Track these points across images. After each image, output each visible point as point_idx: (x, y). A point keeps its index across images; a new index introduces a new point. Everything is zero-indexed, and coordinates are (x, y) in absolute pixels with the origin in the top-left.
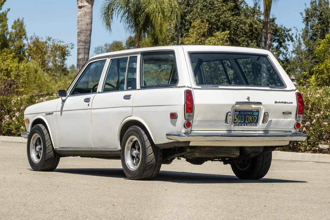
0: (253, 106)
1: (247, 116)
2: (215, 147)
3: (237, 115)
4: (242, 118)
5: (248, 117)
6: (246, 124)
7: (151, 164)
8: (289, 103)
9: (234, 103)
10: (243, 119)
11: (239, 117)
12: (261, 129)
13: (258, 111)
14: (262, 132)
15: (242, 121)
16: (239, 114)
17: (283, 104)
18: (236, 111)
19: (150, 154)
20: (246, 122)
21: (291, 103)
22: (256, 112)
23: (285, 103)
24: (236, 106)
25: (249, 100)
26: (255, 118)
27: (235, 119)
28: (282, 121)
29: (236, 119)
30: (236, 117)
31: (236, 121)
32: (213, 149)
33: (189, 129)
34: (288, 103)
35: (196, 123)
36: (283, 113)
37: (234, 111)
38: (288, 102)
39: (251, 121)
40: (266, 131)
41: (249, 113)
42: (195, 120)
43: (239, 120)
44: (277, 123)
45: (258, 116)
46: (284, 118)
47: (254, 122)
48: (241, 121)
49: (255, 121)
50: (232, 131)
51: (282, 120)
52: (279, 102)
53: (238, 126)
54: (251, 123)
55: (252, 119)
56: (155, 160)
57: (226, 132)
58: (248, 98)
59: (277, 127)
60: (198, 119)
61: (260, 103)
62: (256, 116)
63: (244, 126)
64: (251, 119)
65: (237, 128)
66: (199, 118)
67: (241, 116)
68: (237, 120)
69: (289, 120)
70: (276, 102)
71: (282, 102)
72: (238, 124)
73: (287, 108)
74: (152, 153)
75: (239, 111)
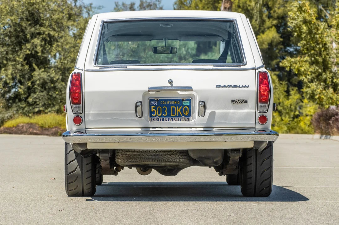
0: (180, 93)
1: (172, 107)
2: (139, 151)
3: (154, 106)
4: (164, 109)
5: (174, 109)
6: (170, 119)
7: (74, 175)
8: (243, 87)
9: (147, 89)
10: (166, 111)
11: (159, 109)
12: (198, 124)
13: (189, 100)
14: (202, 129)
15: (165, 114)
16: (159, 105)
17: (231, 88)
18: (151, 100)
19: (72, 161)
20: (172, 115)
21: (245, 87)
22: (186, 100)
23: (235, 86)
24: (151, 92)
25: (172, 85)
26: (186, 109)
27: (152, 111)
28: (233, 113)
29: (154, 111)
30: (153, 108)
31: (154, 114)
32: (136, 153)
33: (82, 126)
34: (239, 87)
35: (90, 118)
36: (233, 101)
37: (149, 100)
38: (241, 86)
39: (179, 114)
40: (208, 128)
41: (175, 103)
42: (89, 114)
43: (159, 113)
44: (225, 116)
45: (190, 106)
46: (235, 108)
47: (185, 116)
48: (162, 114)
49: (187, 113)
50: (151, 129)
51: (232, 111)
52: (225, 86)
53: (158, 120)
54: (180, 116)
55: (181, 110)
56: (79, 169)
57: (140, 129)
58: (171, 82)
59: (227, 122)
60: (91, 112)
61: (190, 89)
62: (187, 107)
63: (168, 120)
64: (179, 110)
65: (156, 124)
66: (93, 111)
67: (162, 108)
68: (156, 113)
69: (246, 111)
70: (218, 86)
71: (229, 86)
72: (158, 118)
73: (239, 94)
74: (74, 160)
75: (157, 100)
